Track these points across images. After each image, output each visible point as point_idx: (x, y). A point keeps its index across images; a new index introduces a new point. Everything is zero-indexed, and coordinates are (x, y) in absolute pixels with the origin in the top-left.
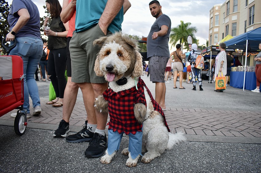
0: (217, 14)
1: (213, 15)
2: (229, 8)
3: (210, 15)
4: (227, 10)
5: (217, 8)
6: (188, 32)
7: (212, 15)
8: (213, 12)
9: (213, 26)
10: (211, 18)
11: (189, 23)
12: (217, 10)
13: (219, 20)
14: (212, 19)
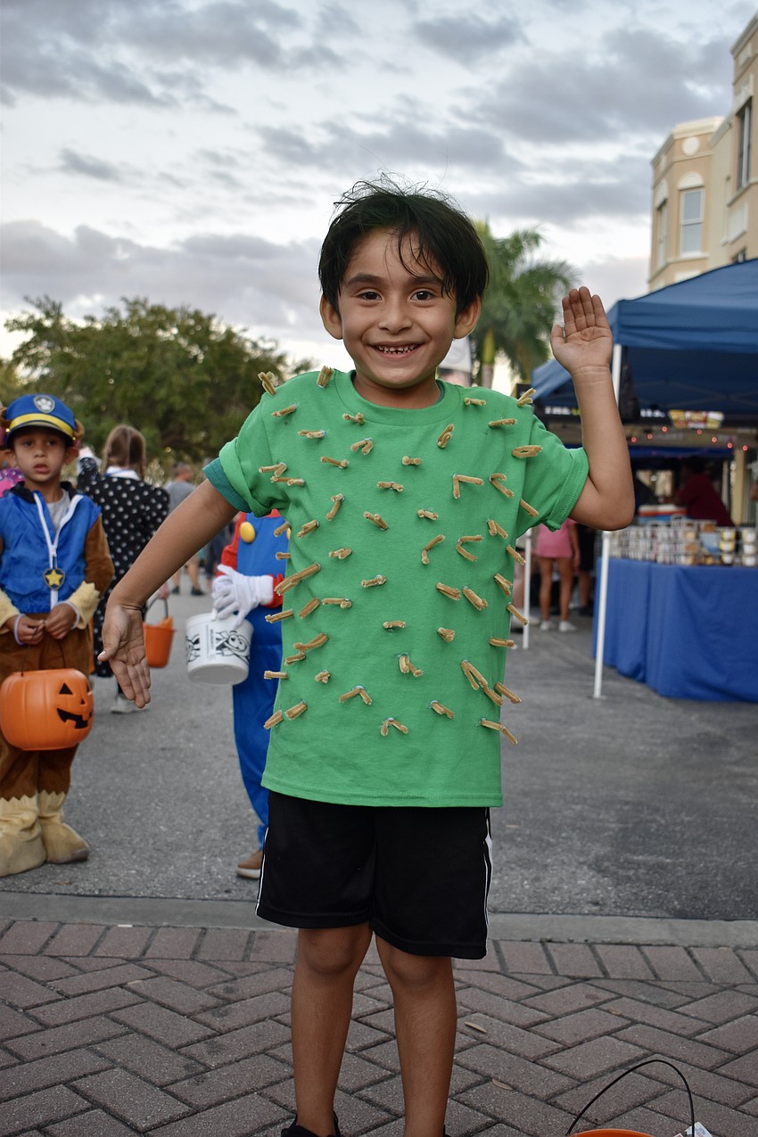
0: (691, 179)
1: (671, 187)
2: (749, 147)
3: (655, 186)
4: (741, 155)
5: (690, 147)
6: (520, 291)
7: (663, 192)
8: (670, 166)
9: (671, 260)
10: (660, 208)
11: (526, 235)
12: (691, 159)
13: (701, 219)
14: (665, 210)
